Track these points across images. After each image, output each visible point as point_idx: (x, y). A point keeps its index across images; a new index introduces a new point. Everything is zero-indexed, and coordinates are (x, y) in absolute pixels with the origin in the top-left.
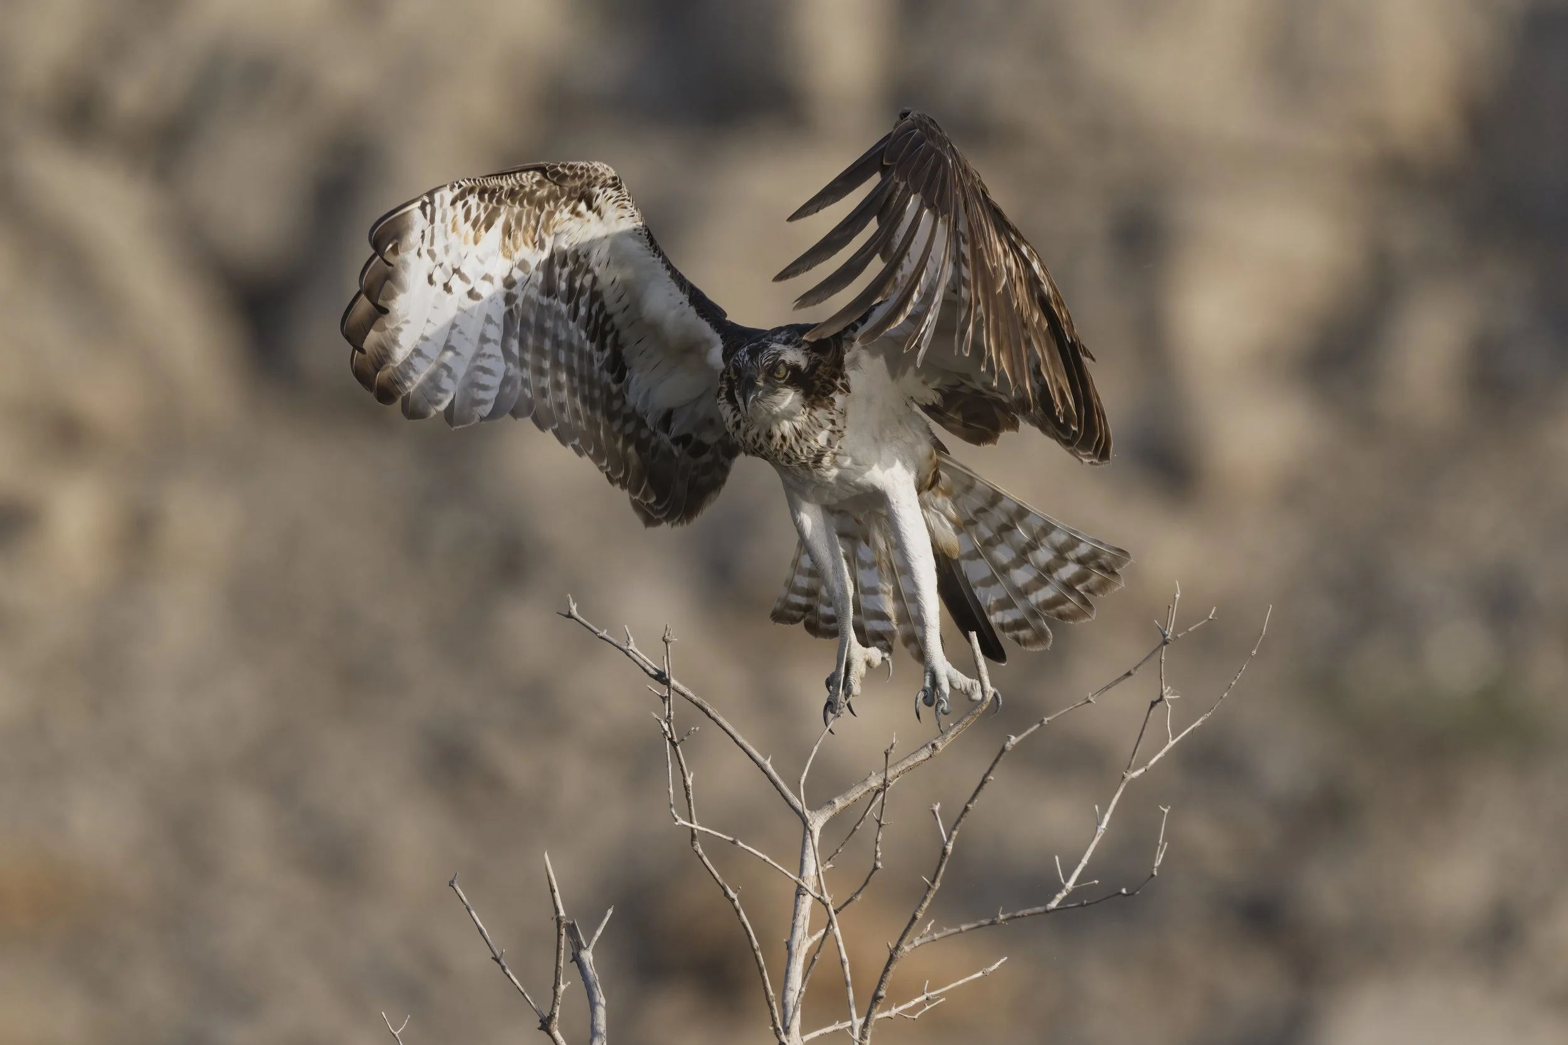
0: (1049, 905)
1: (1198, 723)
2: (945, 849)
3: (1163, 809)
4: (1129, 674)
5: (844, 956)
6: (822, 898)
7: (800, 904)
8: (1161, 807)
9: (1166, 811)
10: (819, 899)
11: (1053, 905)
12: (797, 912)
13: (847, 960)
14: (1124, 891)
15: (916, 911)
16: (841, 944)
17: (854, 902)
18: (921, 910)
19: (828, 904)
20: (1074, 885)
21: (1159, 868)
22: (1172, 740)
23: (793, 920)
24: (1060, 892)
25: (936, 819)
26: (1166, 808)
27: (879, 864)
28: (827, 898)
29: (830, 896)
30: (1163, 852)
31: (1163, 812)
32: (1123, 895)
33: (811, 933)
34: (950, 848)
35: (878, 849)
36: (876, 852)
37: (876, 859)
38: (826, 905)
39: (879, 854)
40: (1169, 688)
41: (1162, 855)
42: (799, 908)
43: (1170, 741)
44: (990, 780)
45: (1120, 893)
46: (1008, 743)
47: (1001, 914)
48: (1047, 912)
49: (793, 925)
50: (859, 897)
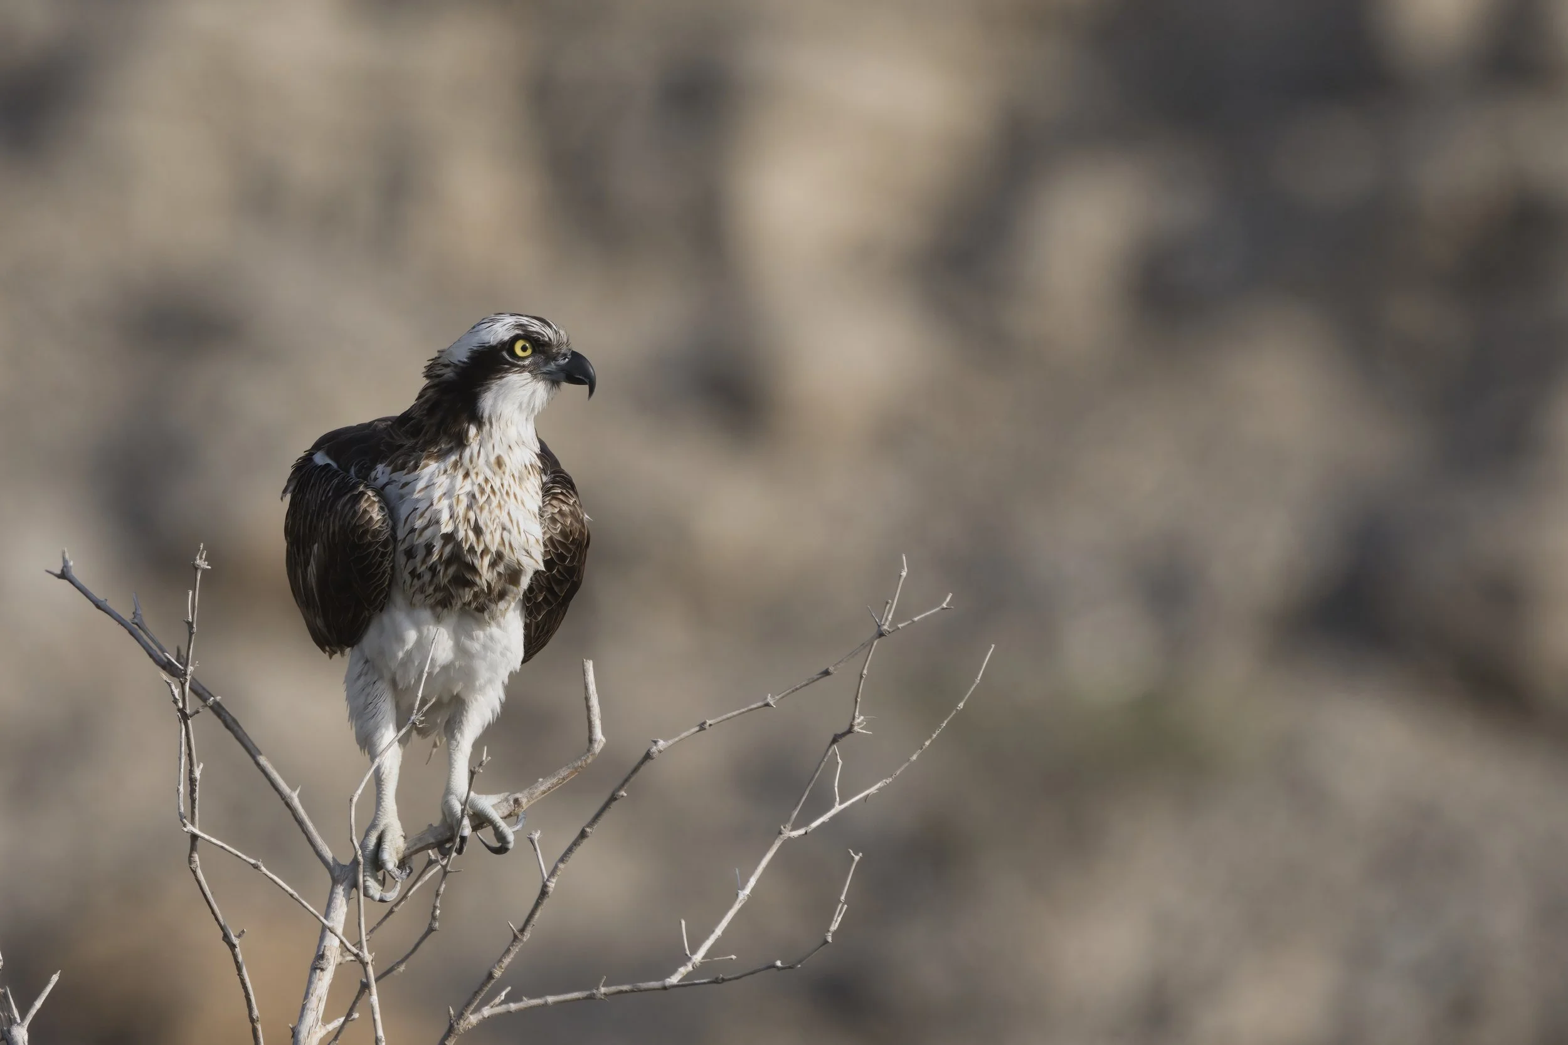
0: (668, 980)
1: (873, 790)
2: (545, 886)
3: (853, 854)
4: (827, 673)
5: (380, 1033)
6: (360, 953)
7: (316, 981)
8: (851, 851)
9: (857, 858)
10: (357, 955)
11: (674, 980)
12: (311, 991)
13: (383, 1039)
14: (779, 963)
15: (494, 967)
16: (378, 1017)
17: (394, 973)
18: (501, 967)
19: (367, 963)
20: (704, 957)
21: (835, 934)
22: (840, 804)
23: (304, 1001)
24: (684, 964)
25: (535, 849)
26: (857, 854)
27: (437, 925)
28: (368, 957)
29: (370, 953)
30: (841, 916)
31: (853, 857)
32: (777, 967)
33: (327, 1019)
34: (552, 885)
35: (438, 904)
36: (435, 908)
37: (434, 918)
38: (364, 964)
39: (438, 912)
40: (862, 718)
41: (840, 919)
42: (313, 987)
43: (837, 804)
44: (622, 796)
45: (774, 966)
46: (655, 747)
47: (603, 986)
48: (665, 988)
49: (304, 1007)
50: (402, 968)
